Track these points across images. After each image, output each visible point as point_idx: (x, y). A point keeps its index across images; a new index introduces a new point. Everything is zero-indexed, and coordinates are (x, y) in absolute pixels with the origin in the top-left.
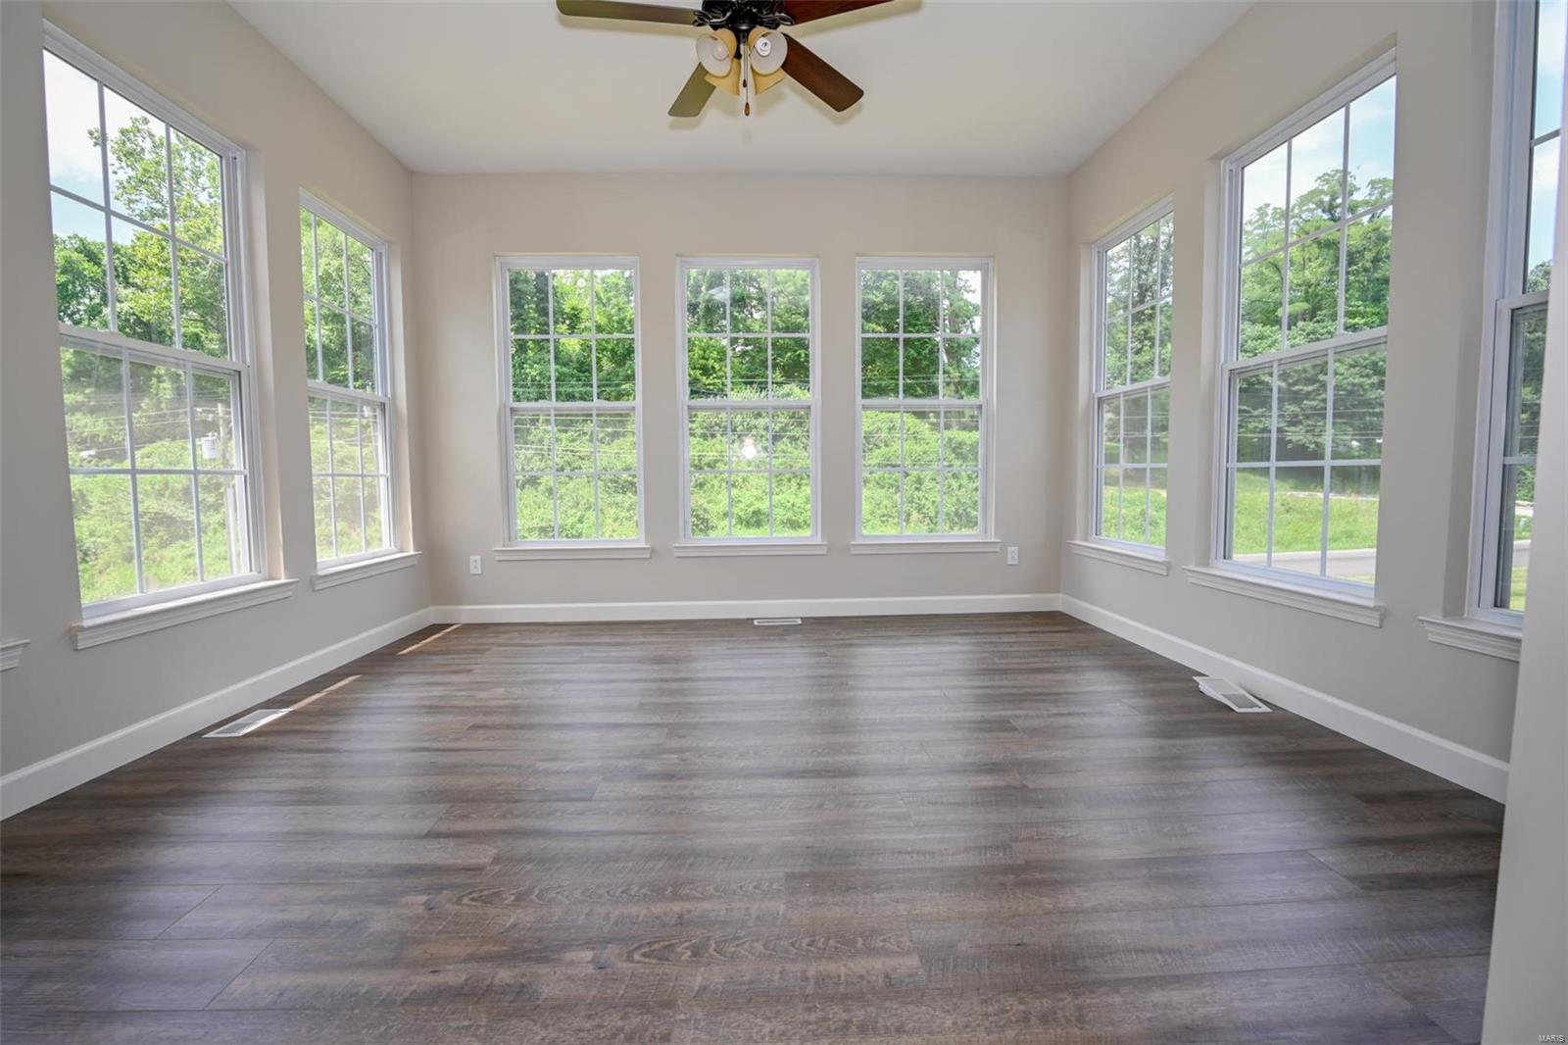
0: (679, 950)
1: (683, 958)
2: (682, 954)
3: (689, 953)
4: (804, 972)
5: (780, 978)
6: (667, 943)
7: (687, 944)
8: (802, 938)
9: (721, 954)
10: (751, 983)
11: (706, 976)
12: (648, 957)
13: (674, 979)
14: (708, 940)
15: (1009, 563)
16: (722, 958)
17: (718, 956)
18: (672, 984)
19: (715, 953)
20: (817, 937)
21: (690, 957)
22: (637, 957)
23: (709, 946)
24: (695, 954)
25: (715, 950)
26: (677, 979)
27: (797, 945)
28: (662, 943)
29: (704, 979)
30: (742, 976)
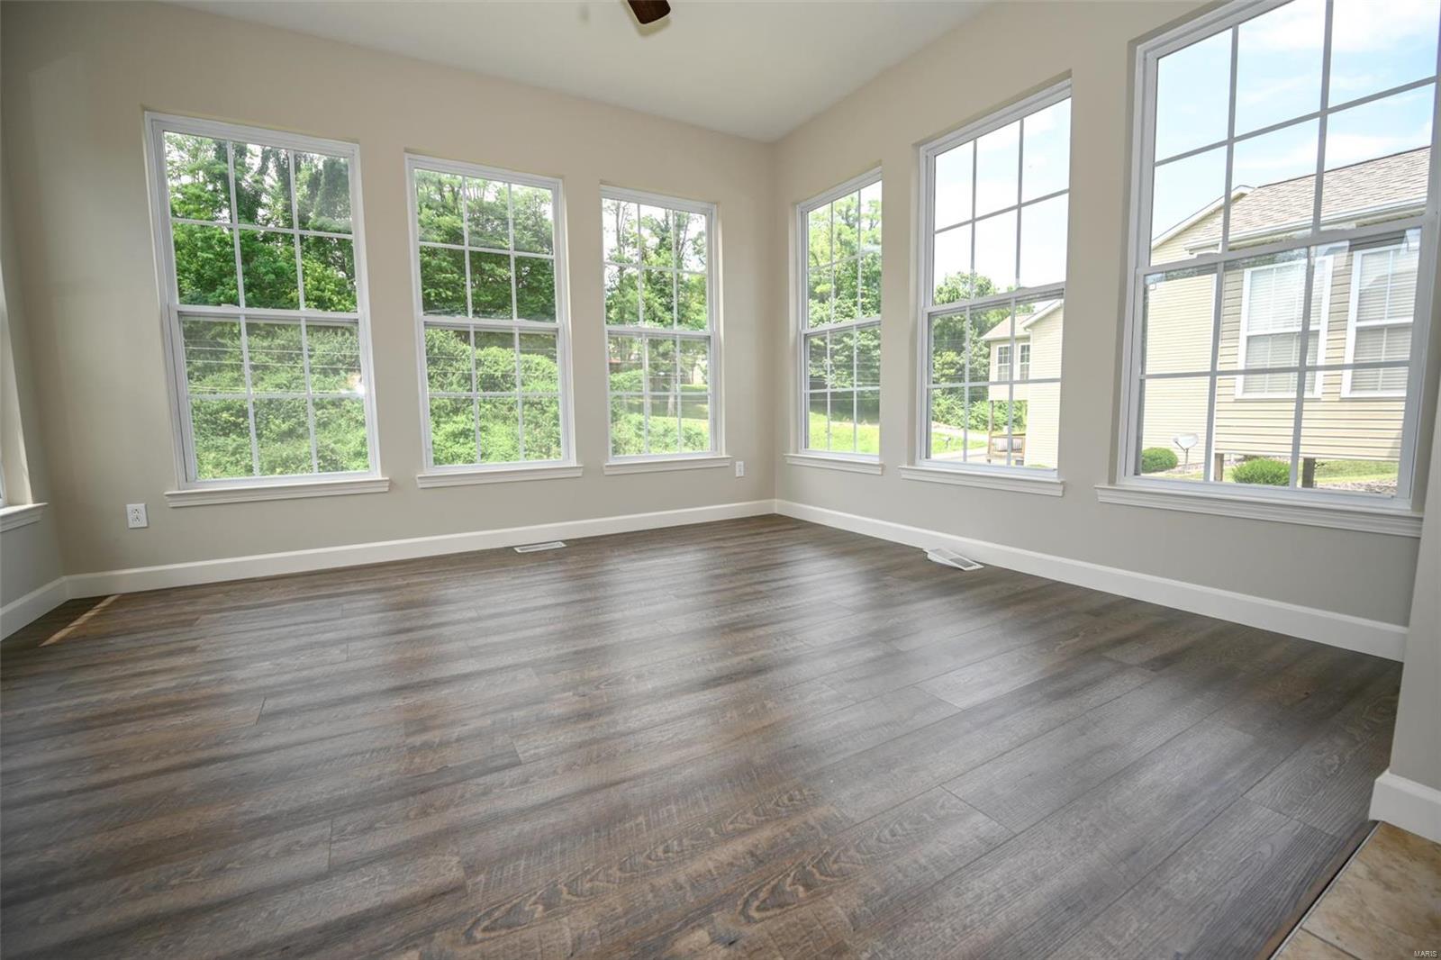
0: (527, 909)
1: (536, 916)
2: (533, 912)
3: (540, 908)
4: (674, 881)
5: (655, 897)
6: (508, 906)
7: (533, 898)
8: (655, 848)
9: (577, 895)
10: (626, 914)
11: (573, 925)
12: (493, 929)
13: (537, 943)
14: (556, 886)
15: (737, 475)
16: (582, 899)
17: (575, 899)
18: (538, 950)
19: (569, 897)
20: (670, 842)
21: (545, 910)
22: (478, 935)
23: (560, 893)
24: (547, 907)
25: (569, 893)
26: (541, 942)
27: (653, 857)
28: (503, 908)
29: (572, 929)
30: (614, 910)
